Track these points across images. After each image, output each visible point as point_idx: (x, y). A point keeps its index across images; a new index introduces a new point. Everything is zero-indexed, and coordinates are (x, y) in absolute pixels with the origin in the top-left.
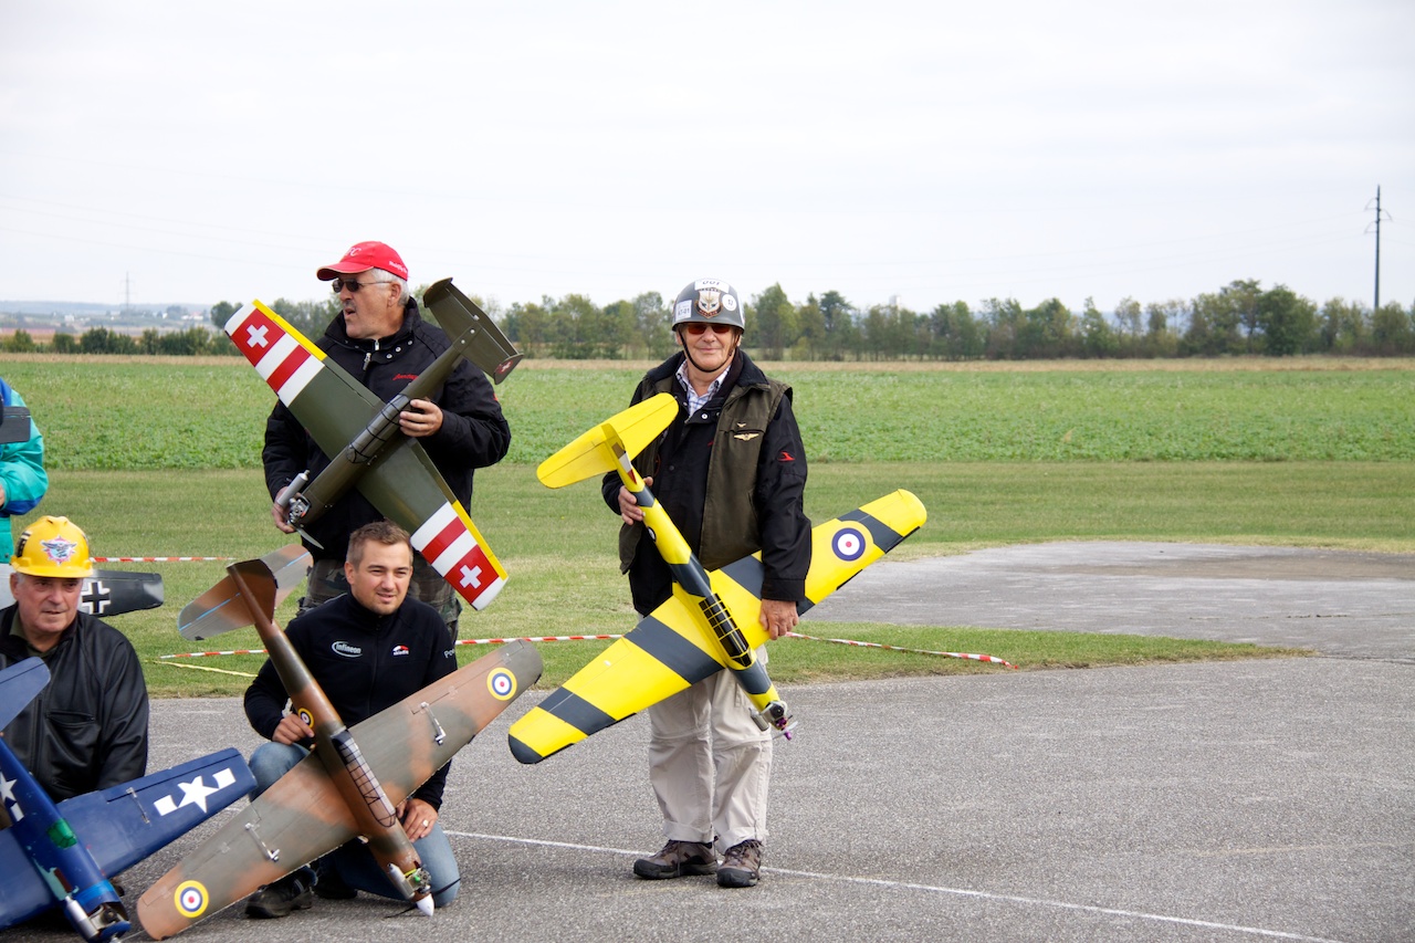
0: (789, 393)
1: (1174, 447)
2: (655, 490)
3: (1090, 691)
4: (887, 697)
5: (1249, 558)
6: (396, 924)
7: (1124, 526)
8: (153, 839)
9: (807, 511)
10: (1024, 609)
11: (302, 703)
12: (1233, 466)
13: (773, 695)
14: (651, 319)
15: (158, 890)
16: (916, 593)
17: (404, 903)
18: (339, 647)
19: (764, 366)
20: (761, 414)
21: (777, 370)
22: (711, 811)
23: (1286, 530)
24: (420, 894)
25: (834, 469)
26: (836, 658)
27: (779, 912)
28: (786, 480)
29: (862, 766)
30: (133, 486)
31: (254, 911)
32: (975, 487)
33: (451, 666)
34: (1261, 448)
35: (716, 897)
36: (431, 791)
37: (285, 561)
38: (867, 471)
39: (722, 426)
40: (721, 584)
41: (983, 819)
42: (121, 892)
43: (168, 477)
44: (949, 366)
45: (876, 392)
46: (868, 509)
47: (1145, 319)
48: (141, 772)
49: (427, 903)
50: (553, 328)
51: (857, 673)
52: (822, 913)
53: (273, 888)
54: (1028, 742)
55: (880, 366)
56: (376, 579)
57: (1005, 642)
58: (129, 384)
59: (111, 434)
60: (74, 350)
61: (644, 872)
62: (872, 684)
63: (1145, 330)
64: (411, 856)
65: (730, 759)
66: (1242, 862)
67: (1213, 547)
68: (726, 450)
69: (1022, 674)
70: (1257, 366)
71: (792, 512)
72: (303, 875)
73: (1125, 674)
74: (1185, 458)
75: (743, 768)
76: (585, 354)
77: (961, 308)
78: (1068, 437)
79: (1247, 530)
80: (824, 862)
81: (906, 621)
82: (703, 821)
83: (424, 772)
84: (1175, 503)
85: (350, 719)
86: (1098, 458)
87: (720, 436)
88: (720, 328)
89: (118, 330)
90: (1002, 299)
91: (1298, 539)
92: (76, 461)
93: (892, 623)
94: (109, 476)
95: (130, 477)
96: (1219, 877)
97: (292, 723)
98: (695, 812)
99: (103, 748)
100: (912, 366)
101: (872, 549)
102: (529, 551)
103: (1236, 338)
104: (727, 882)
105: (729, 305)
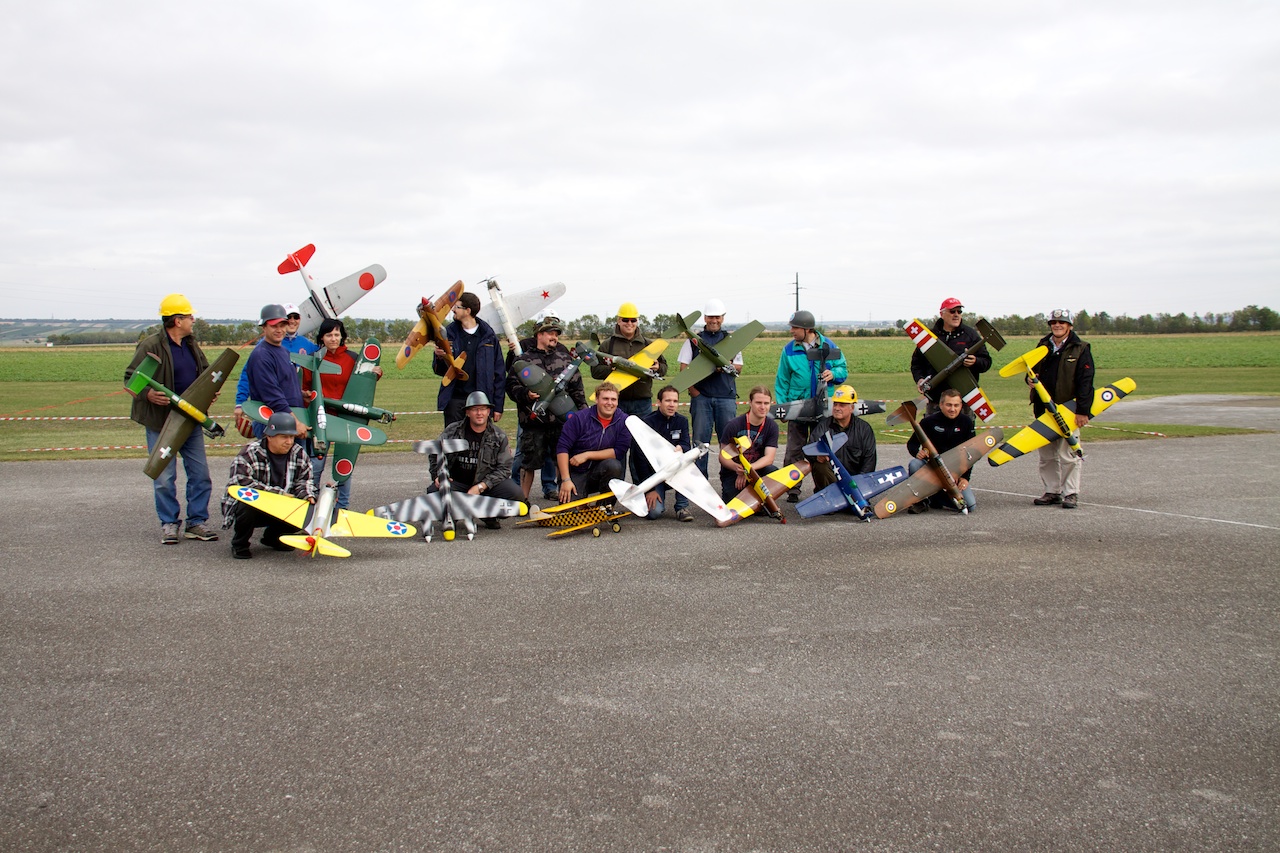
0: (1089, 345)
1: (1226, 362)
2: (1040, 378)
3: (1194, 445)
4: (1122, 447)
5: (1253, 400)
6: (956, 517)
7: (1207, 390)
8: (877, 489)
9: (1094, 386)
10: (1171, 418)
11: (925, 446)
12: (1247, 369)
13: (1078, 446)
14: (1040, 322)
15: (881, 503)
16: (1132, 412)
17: (957, 510)
18: (937, 428)
19: (1080, 337)
20: (1077, 352)
21: (1084, 338)
22: (1060, 484)
23: (1267, 390)
24: (963, 508)
25: (1104, 371)
26: (1103, 434)
27: (1083, 517)
28: (1086, 374)
29: (1113, 469)
30: (872, 378)
31: (910, 511)
32: (1154, 377)
33: (974, 435)
34: (1257, 362)
35: (1062, 511)
36: (967, 475)
37: (919, 401)
38: (1115, 371)
39: (1063, 357)
40: (1062, 409)
41: (1155, 487)
42: (869, 504)
43: (883, 375)
44: (1144, 336)
45: (1119, 345)
46: (1115, 384)
47: (1215, 319)
48: (873, 470)
49: (966, 511)
50: (1007, 326)
51: (1111, 439)
52: (1099, 517)
53: (915, 504)
54: (1172, 462)
55: (1120, 336)
56: (948, 408)
57: (1164, 428)
58: (871, 346)
59: (866, 362)
60: (854, 336)
61: (1037, 503)
62: (1116, 442)
63: (1215, 323)
64: (960, 496)
65: (1067, 467)
66: (1248, 502)
67: (1240, 396)
68: (1064, 365)
69: (1170, 439)
70: (1257, 334)
71: (1088, 385)
72: (926, 501)
73: (1207, 439)
74: (1230, 366)
75: (1070, 470)
76: (1018, 334)
77: (1149, 316)
78: (1187, 359)
79: (1252, 390)
80: (1099, 501)
81: (1129, 421)
82: (1058, 487)
83: (964, 469)
84: (1226, 381)
85: (940, 451)
86: (1197, 367)
87: (1063, 360)
88: (1062, 322)
89: (868, 329)
90: (1164, 313)
91: (1271, 393)
92: (855, 370)
93: (1123, 422)
94: (865, 375)
95: (871, 375)
96: (1240, 507)
97: (922, 452)
98: (1054, 484)
99: (862, 458)
100: (1131, 336)
101: (1116, 398)
102: (999, 398)
103: (1249, 325)
104: (1065, 506)
105: (1065, 314)
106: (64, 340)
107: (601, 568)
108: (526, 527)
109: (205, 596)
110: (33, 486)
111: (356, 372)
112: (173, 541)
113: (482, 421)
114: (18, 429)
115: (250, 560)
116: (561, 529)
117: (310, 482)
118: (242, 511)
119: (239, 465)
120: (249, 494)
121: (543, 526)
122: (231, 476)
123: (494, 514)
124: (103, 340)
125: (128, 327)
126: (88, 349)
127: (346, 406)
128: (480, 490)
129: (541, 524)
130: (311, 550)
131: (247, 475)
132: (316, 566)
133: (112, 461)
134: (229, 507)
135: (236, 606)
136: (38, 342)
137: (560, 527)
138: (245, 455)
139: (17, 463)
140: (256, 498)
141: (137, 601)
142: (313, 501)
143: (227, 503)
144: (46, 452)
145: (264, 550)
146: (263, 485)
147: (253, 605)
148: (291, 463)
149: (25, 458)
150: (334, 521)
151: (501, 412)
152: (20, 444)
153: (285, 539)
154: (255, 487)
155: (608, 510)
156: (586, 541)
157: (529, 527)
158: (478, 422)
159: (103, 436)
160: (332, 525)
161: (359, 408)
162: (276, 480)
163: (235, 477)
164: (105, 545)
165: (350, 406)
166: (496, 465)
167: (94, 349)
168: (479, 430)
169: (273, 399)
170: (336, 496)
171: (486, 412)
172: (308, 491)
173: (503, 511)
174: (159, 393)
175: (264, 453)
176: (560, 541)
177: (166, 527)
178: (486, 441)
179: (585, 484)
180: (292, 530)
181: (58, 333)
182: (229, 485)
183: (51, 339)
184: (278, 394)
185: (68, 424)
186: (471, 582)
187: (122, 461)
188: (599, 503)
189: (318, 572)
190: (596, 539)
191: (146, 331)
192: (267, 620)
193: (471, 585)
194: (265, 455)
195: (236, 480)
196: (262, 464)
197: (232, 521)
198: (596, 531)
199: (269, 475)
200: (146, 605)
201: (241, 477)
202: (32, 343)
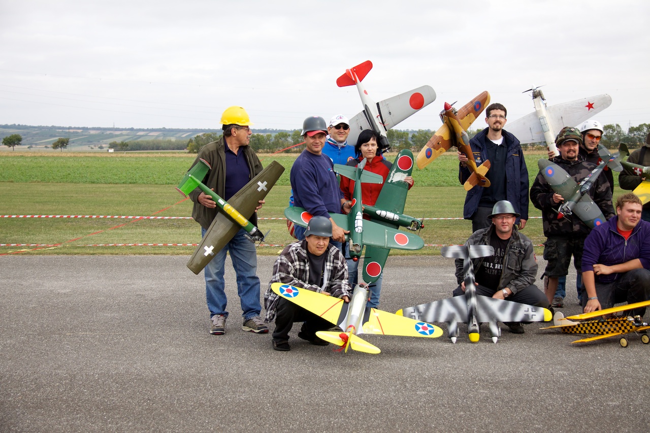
106: (123, 147)
107: (630, 380)
108: (550, 333)
109: (248, 384)
110: (99, 278)
111: (389, 181)
112: (220, 332)
113: (507, 229)
114: (85, 226)
115: (289, 352)
116: (586, 337)
117: (345, 282)
118: (282, 306)
119: (281, 264)
120: (289, 291)
121: (566, 333)
122: (275, 273)
123: (518, 319)
124: (156, 147)
125: (178, 135)
126: (143, 154)
127: (378, 212)
128: (504, 295)
129: (566, 331)
130: (344, 346)
131: (289, 273)
132: (348, 361)
133: (166, 256)
134: (272, 302)
135: (276, 395)
136: (101, 148)
137: (585, 335)
138: (287, 254)
139: (85, 256)
140: (296, 294)
141: (188, 386)
142: (347, 300)
143: (270, 298)
144: (109, 248)
145: (301, 343)
146: (302, 283)
147: (292, 395)
148: (328, 264)
149: (91, 252)
150: (366, 319)
151: (526, 218)
152: (87, 239)
153: (321, 334)
154: (295, 284)
155: (636, 320)
156: (613, 352)
157: (553, 333)
158: (503, 230)
159: (158, 234)
160: (363, 323)
161: (390, 215)
162: (314, 279)
163: (277, 275)
164: (161, 334)
165: (383, 213)
166: (521, 272)
167: (148, 155)
168: (505, 237)
169: (313, 206)
170: (368, 295)
171: (511, 221)
172: (343, 290)
173: (527, 316)
174: (207, 196)
175: (304, 253)
176: (586, 349)
177: (215, 318)
178: (511, 248)
179: (610, 294)
180: (327, 326)
181: (118, 140)
182: (272, 282)
183: (112, 146)
184: (318, 201)
185: (127, 222)
186: (496, 384)
187: (176, 257)
188: (627, 313)
189: (350, 366)
190: (623, 349)
191: (193, 139)
192: (305, 410)
193: (497, 387)
194: (305, 255)
195: (278, 278)
196: (302, 263)
197: (274, 315)
198: (624, 342)
199: (308, 274)
200: (196, 390)
201: (283, 275)
202: (96, 149)
